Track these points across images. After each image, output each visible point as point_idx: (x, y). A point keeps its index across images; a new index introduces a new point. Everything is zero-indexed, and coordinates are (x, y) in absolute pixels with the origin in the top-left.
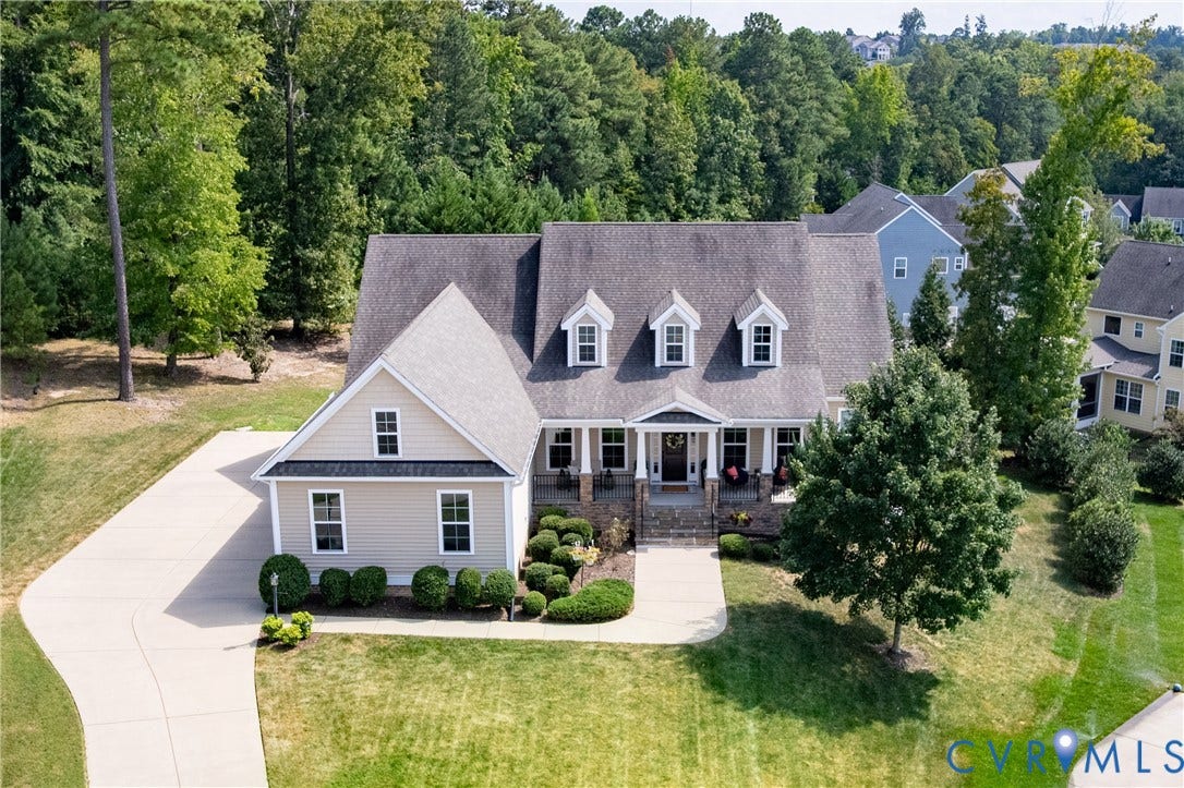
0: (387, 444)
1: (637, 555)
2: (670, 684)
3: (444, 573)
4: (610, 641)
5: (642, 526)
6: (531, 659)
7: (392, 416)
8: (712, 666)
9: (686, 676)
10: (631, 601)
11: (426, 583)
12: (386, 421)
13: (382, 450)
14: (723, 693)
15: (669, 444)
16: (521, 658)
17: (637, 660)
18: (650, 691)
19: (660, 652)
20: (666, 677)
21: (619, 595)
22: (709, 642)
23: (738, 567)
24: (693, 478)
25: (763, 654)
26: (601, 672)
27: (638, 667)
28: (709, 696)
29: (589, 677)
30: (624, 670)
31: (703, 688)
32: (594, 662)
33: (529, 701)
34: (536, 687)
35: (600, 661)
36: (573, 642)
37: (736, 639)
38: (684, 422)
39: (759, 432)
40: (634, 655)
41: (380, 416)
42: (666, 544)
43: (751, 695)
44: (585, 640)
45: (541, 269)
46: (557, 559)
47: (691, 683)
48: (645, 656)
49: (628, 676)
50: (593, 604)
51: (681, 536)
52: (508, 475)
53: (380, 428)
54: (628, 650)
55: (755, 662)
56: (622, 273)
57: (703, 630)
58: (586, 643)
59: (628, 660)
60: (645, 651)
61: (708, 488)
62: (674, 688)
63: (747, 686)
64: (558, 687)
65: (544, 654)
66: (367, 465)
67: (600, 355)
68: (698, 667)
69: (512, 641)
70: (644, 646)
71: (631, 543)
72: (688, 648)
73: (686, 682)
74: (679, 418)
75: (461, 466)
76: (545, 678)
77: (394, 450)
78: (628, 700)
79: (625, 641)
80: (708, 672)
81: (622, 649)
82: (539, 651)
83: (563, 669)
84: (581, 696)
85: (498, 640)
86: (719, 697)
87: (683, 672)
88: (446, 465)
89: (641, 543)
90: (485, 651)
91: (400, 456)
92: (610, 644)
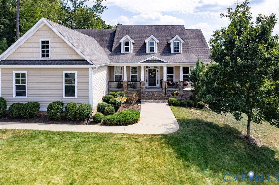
0: (45, 53)
1: (142, 105)
2: (159, 155)
3: (62, 104)
4: (129, 133)
5: (143, 96)
6: (89, 142)
7: (48, 42)
8: (178, 144)
9: (167, 151)
10: (139, 117)
11: (52, 107)
12: (45, 44)
13: (43, 56)
14: (187, 160)
15: (151, 75)
16: (84, 141)
17: (141, 142)
18: (149, 160)
19: (152, 138)
20: (157, 151)
21: (134, 114)
22: (174, 133)
23: (176, 108)
24: (158, 85)
25: (199, 139)
26: (123, 149)
27: (142, 146)
28: (180, 162)
29: (116, 152)
30: (135, 147)
31: (177, 157)
32: (120, 143)
33: (78, 167)
34: (85, 158)
35: (124, 143)
36: (111, 133)
37: (185, 132)
38: (156, 62)
39: (179, 68)
40: (140, 140)
41: (43, 42)
42: (151, 102)
43: (202, 162)
44: (117, 132)
45: (116, 33)
46: (111, 102)
47: (170, 155)
48: (145, 140)
49: (137, 151)
50: (123, 117)
51: (156, 99)
52: (90, 64)
53: (43, 47)
54: (137, 137)
55: (197, 143)
56: (137, 34)
57: (170, 128)
58: (118, 134)
59: (137, 142)
60: (145, 138)
61: (164, 85)
62: (162, 157)
63: (198, 156)
64: (98, 158)
65: (96, 139)
66: (36, 61)
67: (131, 50)
68: (172, 146)
69: (83, 133)
70: (145, 135)
71: (139, 101)
72: (165, 136)
73: (167, 154)
74: (154, 61)
75: (72, 61)
76: (92, 152)
77: (48, 56)
78: (137, 166)
79: (136, 133)
80: (176, 148)
81: (134, 137)
82: (94, 138)
83: (104, 148)
84: (110, 163)
85: (77, 132)
86: (186, 163)
87: (164, 148)
88: (67, 61)
89: (143, 102)
90: (68, 137)
91: (50, 58)
92: (129, 135)
